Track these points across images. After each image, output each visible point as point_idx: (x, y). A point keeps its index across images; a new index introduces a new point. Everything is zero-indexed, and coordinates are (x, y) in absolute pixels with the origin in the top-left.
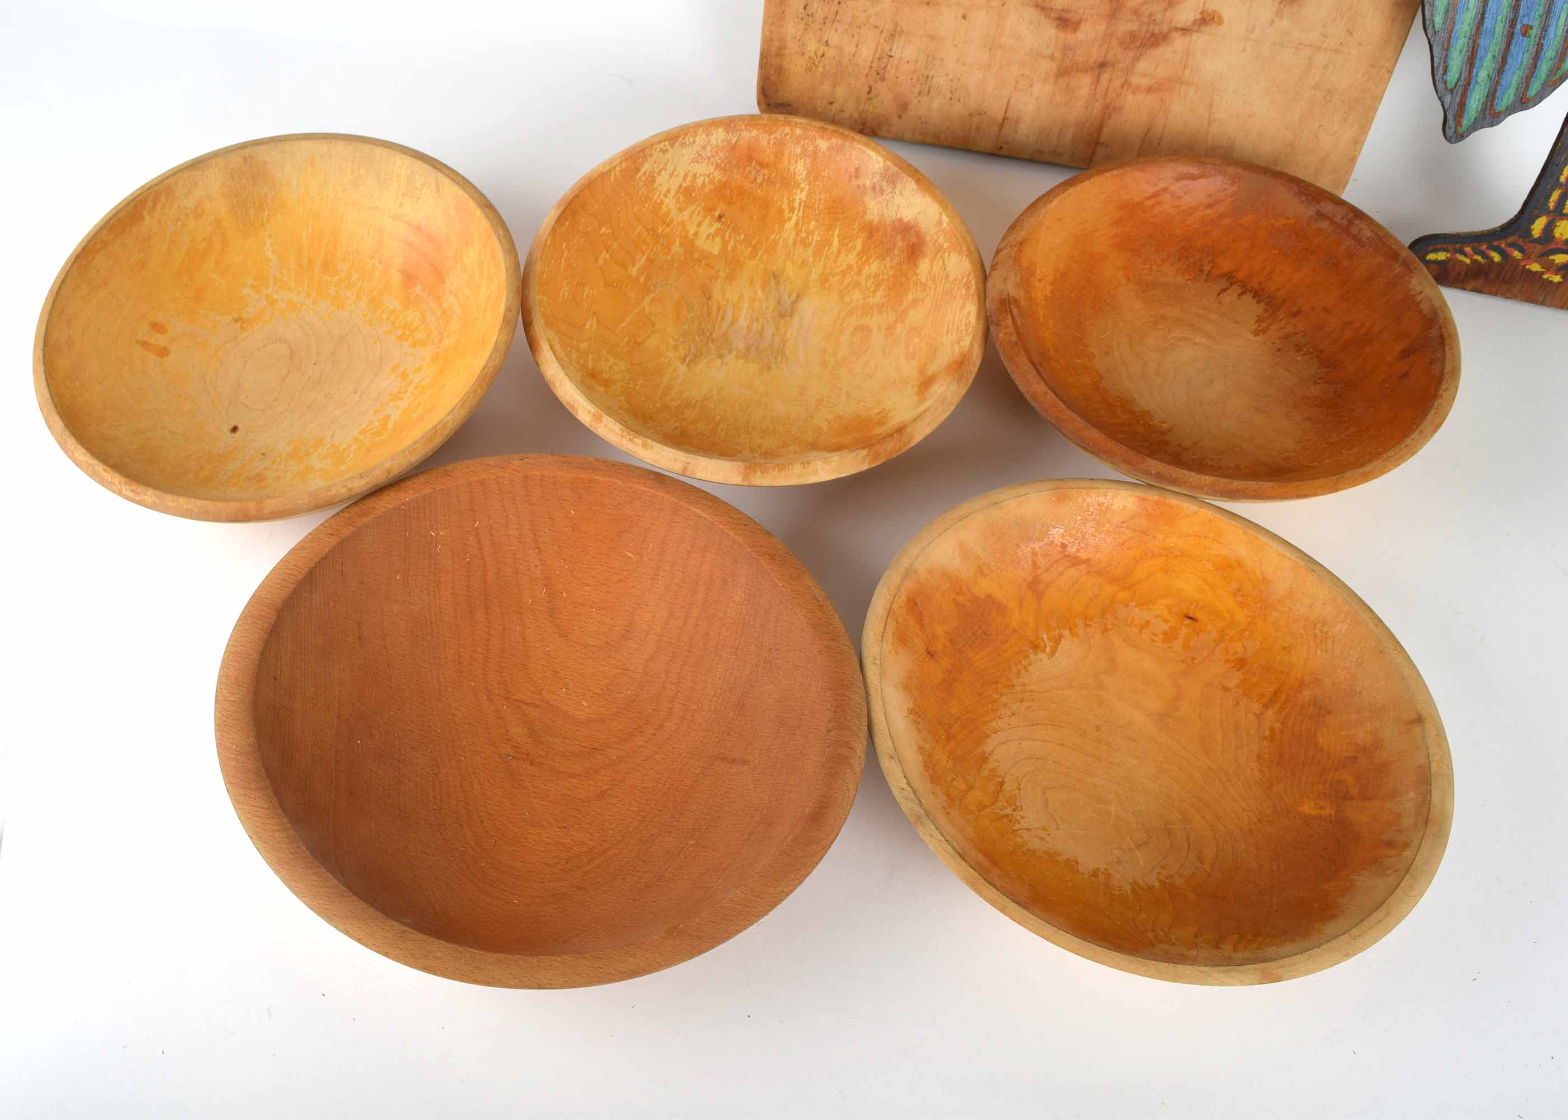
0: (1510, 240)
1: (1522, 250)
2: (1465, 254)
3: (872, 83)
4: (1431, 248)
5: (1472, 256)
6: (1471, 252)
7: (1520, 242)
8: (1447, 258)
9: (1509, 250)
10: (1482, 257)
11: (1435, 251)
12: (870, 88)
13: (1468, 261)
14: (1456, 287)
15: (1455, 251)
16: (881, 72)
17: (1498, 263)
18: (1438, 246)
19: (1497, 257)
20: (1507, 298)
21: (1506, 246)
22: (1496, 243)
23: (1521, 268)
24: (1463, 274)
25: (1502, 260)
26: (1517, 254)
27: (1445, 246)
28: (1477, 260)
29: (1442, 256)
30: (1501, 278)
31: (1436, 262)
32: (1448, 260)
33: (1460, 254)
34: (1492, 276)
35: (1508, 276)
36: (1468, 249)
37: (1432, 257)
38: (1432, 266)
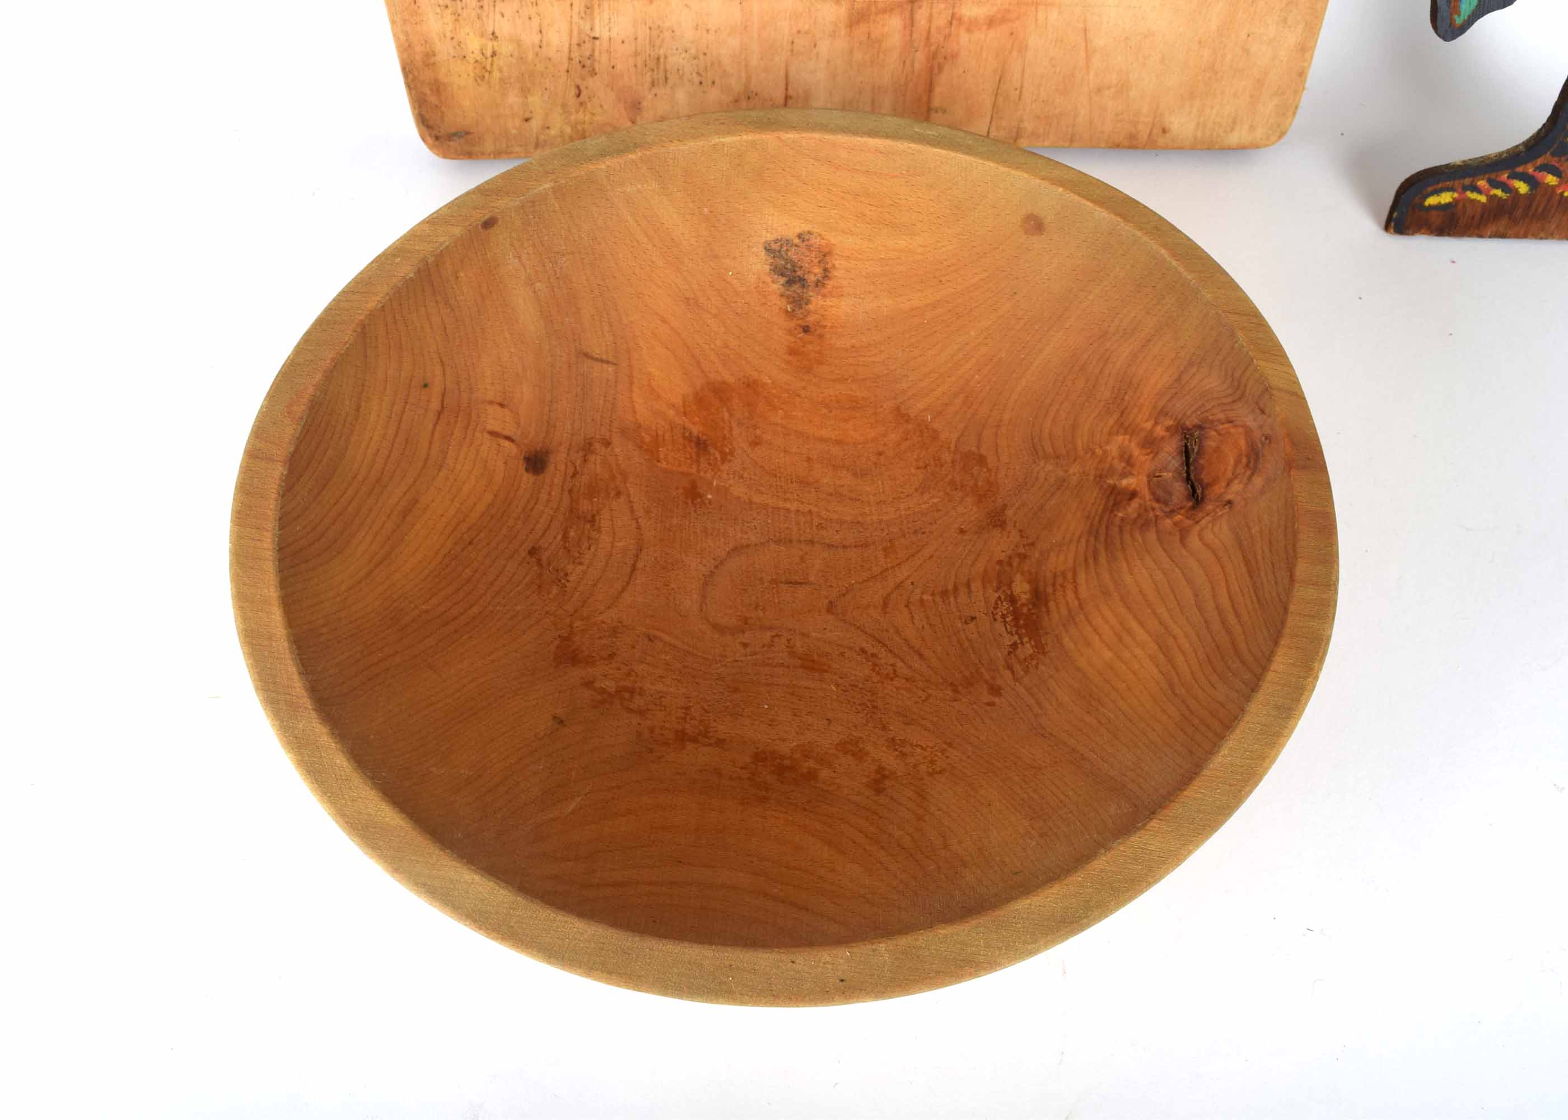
0: (1539, 161)
1: (1556, 172)
2: (1479, 191)
3: (579, 82)
4: (1430, 189)
5: (1489, 191)
6: (1487, 186)
7: (1554, 161)
8: (1454, 199)
9: (1539, 175)
10: (1503, 191)
11: (1437, 192)
12: (578, 87)
13: (1483, 199)
14: (1470, 236)
15: (1465, 188)
16: (588, 63)
17: (1526, 194)
18: (1440, 185)
19: (1522, 188)
20: (1541, 238)
21: (1535, 170)
22: (1520, 169)
23: (1557, 198)
24: (1478, 217)
25: (1531, 190)
26: (1551, 180)
27: (1449, 184)
28: (1495, 196)
29: (1446, 198)
30: (1530, 214)
31: (1439, 207)
32: (1456, 201)
33: (1472, 191)
34: (1519, 213)
35: (1540, 209)
36: (1482, 183)
37: (1432, 201)
38: (1434, 213)
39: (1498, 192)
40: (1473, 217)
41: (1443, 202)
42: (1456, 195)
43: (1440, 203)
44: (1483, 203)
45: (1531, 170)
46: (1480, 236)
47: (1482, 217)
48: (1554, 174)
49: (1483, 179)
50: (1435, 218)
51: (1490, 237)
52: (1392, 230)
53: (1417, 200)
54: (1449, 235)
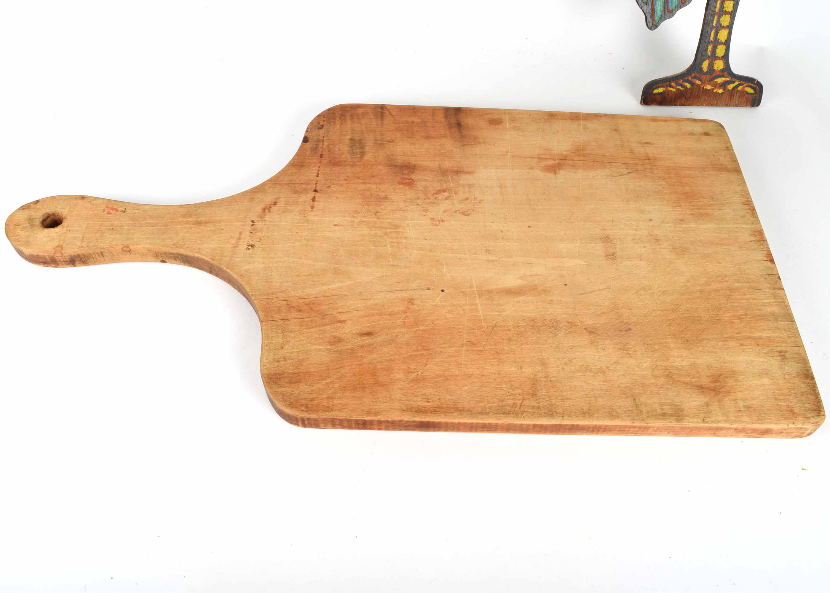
31: (659, 94)
32: (665, 91)
33: (670, 87)
34: (688, 96)
35: (696, 94)
36: (673, 84)
37: (656, 91)
38: (657, 96)
39: (680, 87)
40: (672, 98)
41: (660, 92)
42: (664, 89)
43: (659, 92)
44: (675, 92)
45: (690, 79)
46: (676, 105)
47: (675, 97)
48: (699, 80)
49: (673, 82)
50: (659, 98)
51: (679, 106)
52: (643, 103)
53: (650, 91)
54: (664, 105)
